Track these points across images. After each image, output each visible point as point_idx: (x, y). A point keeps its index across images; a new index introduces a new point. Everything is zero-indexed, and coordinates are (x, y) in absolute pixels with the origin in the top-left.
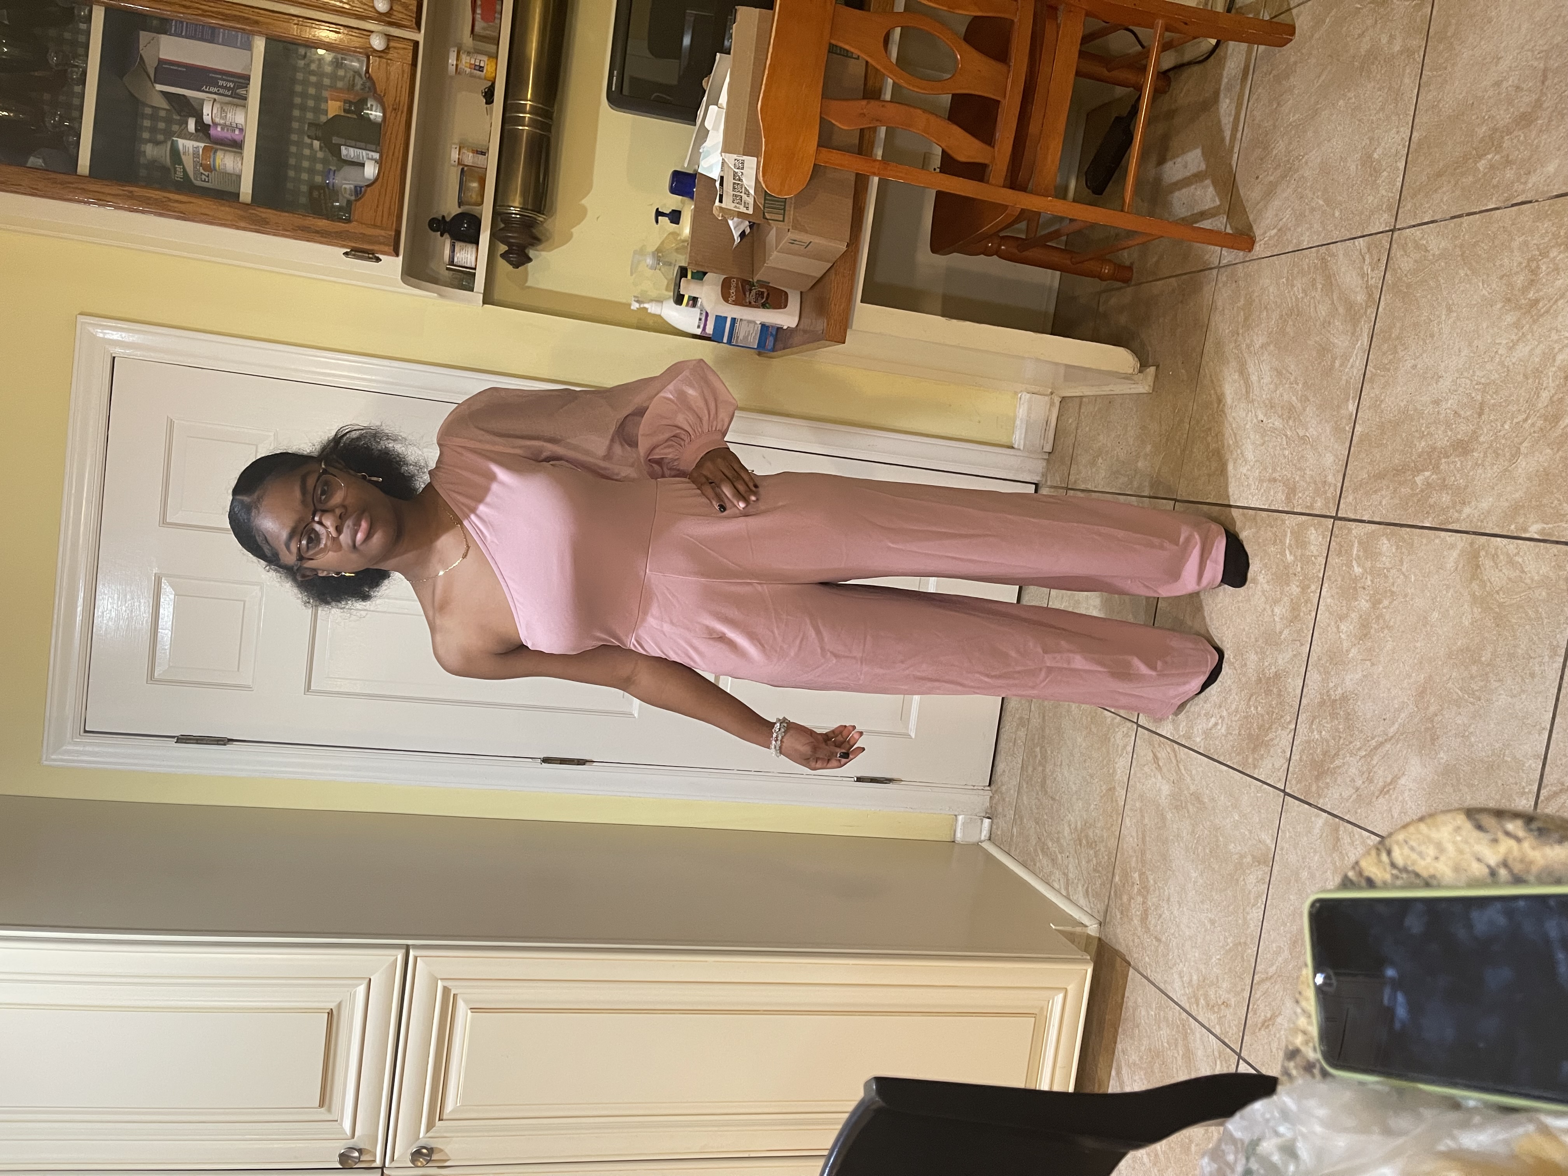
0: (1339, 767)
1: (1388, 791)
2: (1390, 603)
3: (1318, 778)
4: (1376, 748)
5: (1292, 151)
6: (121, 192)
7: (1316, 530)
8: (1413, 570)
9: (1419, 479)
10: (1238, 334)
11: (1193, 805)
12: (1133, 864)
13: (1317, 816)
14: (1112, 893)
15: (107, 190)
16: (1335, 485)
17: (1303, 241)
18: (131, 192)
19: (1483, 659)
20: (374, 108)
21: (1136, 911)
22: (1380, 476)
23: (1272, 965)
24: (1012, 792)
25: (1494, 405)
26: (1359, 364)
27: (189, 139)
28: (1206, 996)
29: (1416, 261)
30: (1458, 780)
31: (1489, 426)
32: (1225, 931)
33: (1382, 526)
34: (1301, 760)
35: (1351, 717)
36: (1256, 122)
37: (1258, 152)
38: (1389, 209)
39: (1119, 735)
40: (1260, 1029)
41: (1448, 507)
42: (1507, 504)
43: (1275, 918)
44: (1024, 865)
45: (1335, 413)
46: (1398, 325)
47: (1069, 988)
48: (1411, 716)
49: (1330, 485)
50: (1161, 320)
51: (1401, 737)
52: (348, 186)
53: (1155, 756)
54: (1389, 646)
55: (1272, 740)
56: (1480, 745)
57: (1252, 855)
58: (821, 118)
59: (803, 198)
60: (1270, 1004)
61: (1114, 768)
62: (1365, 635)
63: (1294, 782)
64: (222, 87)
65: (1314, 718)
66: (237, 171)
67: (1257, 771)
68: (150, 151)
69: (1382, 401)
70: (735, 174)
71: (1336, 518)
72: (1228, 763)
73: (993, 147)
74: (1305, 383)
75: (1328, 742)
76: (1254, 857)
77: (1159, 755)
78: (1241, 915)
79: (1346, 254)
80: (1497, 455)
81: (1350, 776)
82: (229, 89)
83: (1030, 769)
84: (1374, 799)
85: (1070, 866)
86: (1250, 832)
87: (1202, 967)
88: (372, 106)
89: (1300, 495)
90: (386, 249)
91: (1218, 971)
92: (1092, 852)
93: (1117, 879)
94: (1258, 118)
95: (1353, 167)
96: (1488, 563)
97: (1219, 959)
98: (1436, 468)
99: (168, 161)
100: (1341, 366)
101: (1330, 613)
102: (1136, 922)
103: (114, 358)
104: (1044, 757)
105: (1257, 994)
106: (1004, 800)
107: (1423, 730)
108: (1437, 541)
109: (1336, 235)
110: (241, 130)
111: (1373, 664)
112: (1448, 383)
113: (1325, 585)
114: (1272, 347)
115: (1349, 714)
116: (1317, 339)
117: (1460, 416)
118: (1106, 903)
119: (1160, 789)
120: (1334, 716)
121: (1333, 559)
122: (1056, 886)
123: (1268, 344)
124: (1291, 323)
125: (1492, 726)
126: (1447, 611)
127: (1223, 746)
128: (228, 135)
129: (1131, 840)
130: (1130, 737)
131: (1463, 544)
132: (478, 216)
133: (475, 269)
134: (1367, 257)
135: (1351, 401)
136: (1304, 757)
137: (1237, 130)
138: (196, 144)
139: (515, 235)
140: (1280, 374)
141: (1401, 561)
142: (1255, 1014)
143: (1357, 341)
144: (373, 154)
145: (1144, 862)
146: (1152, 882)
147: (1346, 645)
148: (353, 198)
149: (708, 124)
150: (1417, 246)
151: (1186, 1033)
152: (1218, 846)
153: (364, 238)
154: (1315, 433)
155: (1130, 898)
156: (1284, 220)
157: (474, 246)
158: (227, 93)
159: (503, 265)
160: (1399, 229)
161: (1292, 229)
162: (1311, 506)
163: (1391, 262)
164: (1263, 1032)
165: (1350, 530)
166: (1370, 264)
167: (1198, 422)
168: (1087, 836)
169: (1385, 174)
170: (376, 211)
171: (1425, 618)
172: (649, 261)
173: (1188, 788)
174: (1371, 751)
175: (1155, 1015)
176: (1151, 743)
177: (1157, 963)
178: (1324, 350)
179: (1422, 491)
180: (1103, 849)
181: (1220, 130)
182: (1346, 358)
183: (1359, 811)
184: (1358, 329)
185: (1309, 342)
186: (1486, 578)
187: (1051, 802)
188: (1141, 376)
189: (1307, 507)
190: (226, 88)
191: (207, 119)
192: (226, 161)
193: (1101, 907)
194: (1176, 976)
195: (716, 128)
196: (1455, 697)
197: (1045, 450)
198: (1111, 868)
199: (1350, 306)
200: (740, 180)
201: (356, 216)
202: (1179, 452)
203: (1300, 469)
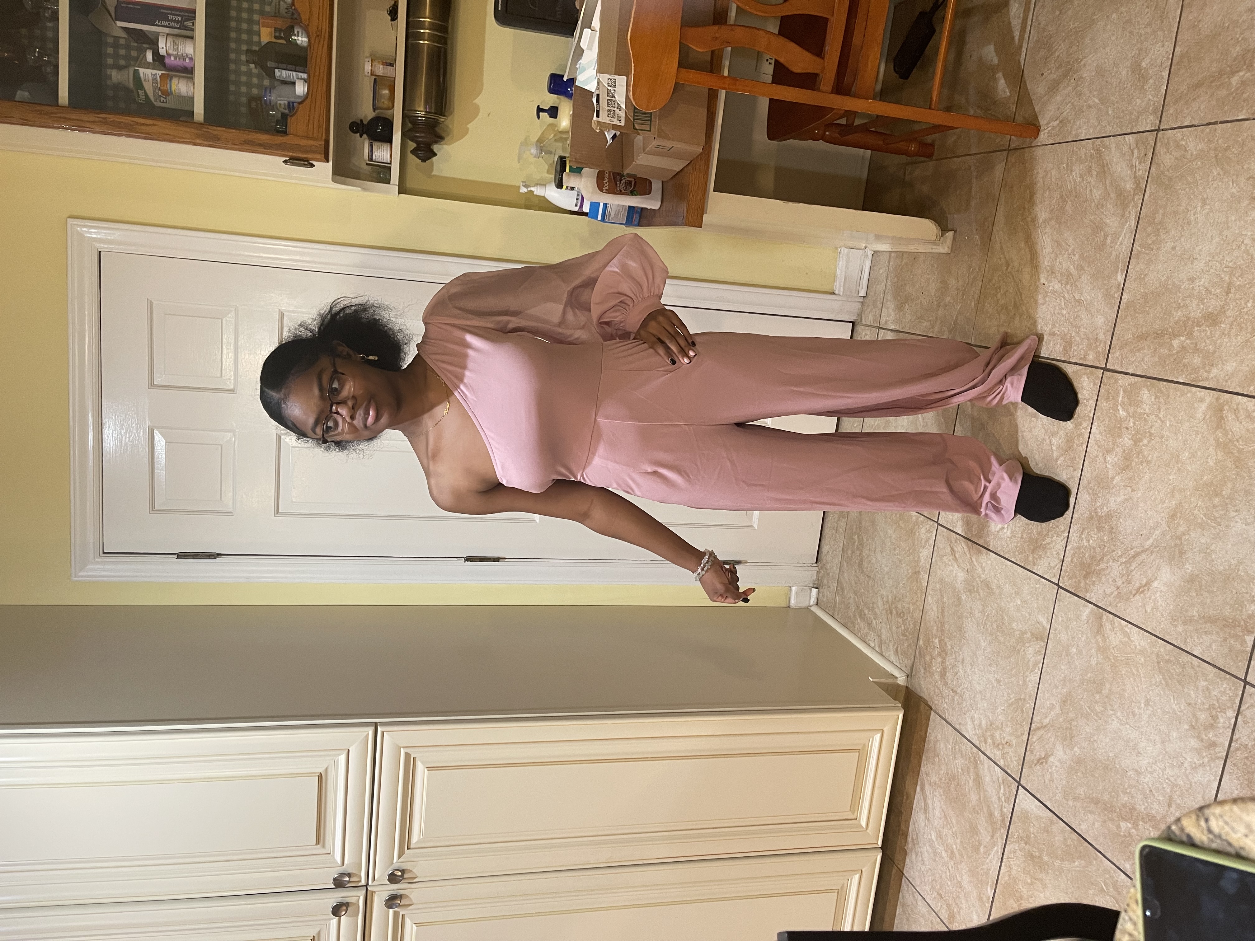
0: (1104, 569)
1: (1143, 591)
2: (1149, 442)
3: (1086, 577)
4: (1134, 557)
5: (1071, 54)
6: (97, 119)
7: (1088, 378)
8: (1169, 416)
9: (1176, 343)
10: (1024, 209)
11: (983, 590)
12: (934, 632)
13: (1085, 606)
14: (917, 653)
15: (86, 117)
16: (1105, 342)
17: (1081, 133)
18: (105, 118)
19: (1224, 493)
20: (300, 34)
21: (936, 667)
22: (1143, 337)
23: (1046, 717)
24: (835, 568)
25: (1240, 286)
26: (1128, 242)
27: (148, 68)
28: (992, 736)
29: (1176, 158)
30: (1201, 586)
31: (1234, 303)
32: (1008, 688)
33: (1144, 379)
34: (1072, 561)
35: (1114, 530)
36: (1042, 26)
37: (1042, 52)
38: (1155, 112)
39: (923, 530)
40: (1035, 765)
41: (1199, 368)
42: (1247, 369)
43: (1049, 682)
44: (845, 626)
45: (1106, 282)
46: (1161, 211)
47: (885, 729)
48: (1164, 534)
49: (1101, 341)
50: (958, 192)
51: (1155, 550)
52: (283, 102)
53: (952, 549)
54: (1147, 476)
55: (1049, 544)
56: (1219, 561)
57: (1031, 632)
58: (680, 43)
59: (667, 111)
60: (1044, 746)
61: (919, 556)
62: (1128, 466)
63: (1066, 578)
64: (172, 21)
65: (1084, 529)
66: (190, 94)
67: (1036, 567)
68: (115, 76)
69: (1145, 275)
70: (609, 91)
71: (1105, 369)
72: (1012, 560)
73: (823, 58)
74: (1081, 255)
75: (1094, 548)
76: (1032, 634)
77: (956, 549)
78: (1021, 678)
79: (1117, 147)
80: (1241, 328)
81: (1112, 577)
82: (178, 22)
83: (850, 552)
84: (1132, 597)
85: (883, 630)
86: (1030, 614)
87: (990, 715)
88: (298, 32)
89: (1075, 348)
90: (318, 157)
91: (1003, 719)
92: (900, 620)
93: (921, 642)
94: (1043, 23)
95: (1124, 73)
96: (1231, 416)
97: (1004, 710)
98: (1190, 335)
99: (131, 85)
100: (1112, 242)
101: (1099, 446)
102: (937, 677)
103: (100, 252)
104: (861, 544)
105: (1034, 738)
106: (828, 574)
107: (1173, 545)
108: (1189, 395)
109: (1109, 130)
110: (191, 59)
111: (1133, 490)
112: (1202, 265)
113: (1095, 424)
114: (1053, 222)
115: (1112, 528)
116: (1092, 218)
117: (1211, 293)
118: (912, 660)
119: (956, 576)
120: (1100, 529)
121: (1102, 403)
122: (872, 644)
123: (1050, 219)
124: (1070, 203)
125: (1230, 546)
126: (1196, 452)
127: (1008, 545)
128: (179, 62)
129: (933, 612)
130: (932, 532)
131: (1210, 399)
132: (391, 119)
133: (390, 163)
134: (1136, 151)
135: (1119, 273)
136: (1075, 560)
137: (1025, 32)
138: (154, 72)
139: (423, 135)
140: (1059, 244)
141: (1159, 409)
142: (1032, 752)
143: (1126, 222)
144: (302, 74)
145: (942, 631)
146: (949, 647)
147: (1111, 473)
148: (287, 111)
149: (584, 44)
150: (1178, 146)
151: (977, 763)
152: (1003, 624)
153: (298, 148)
154: (1088, 297)
155: (932, 658)
156: (1065, 113)
157: (389, 144)
158: (176, 25)
159: (413, 160)
160: (1163, 130)
161: (1072, 122)
162: (1085, 358)
163: (1155, 158)
164: (1038, 767)
165: (1116, 380)
166: (1138, 157)
167: (990, 281)
168: (896, 608)
169: (1151, 81)
170: (308, 125)
171: (1178, 456)
172: (534, 151)
173: (979, 577)
174: (1130, 558)
175: (952, 748)
176: (949, 539)
177: (954, 709)
178: (1098, 228)
179: (1177, 353)
180: (909, 619)
181: (1010, 31)
182: (1116, 236)
183: (1119, 605)
184: (1127, 213)
185: (1085, 220)
186: (1228, 428)
187: (867, 579)
188: (942, 238)
189: (1081, 359)
190: (175, 21)
191: (162, 52)
192: (180, 86)
193: (909, 663)
194: (968, 720)
195: (590, 48)
196: (1200, 521)
197: (860, 295)
198: (916, 635)
199: (1120, 193)
200: (613, 96)
201: (291, 128)
202: (973, 304)
203: (1076, 326)
